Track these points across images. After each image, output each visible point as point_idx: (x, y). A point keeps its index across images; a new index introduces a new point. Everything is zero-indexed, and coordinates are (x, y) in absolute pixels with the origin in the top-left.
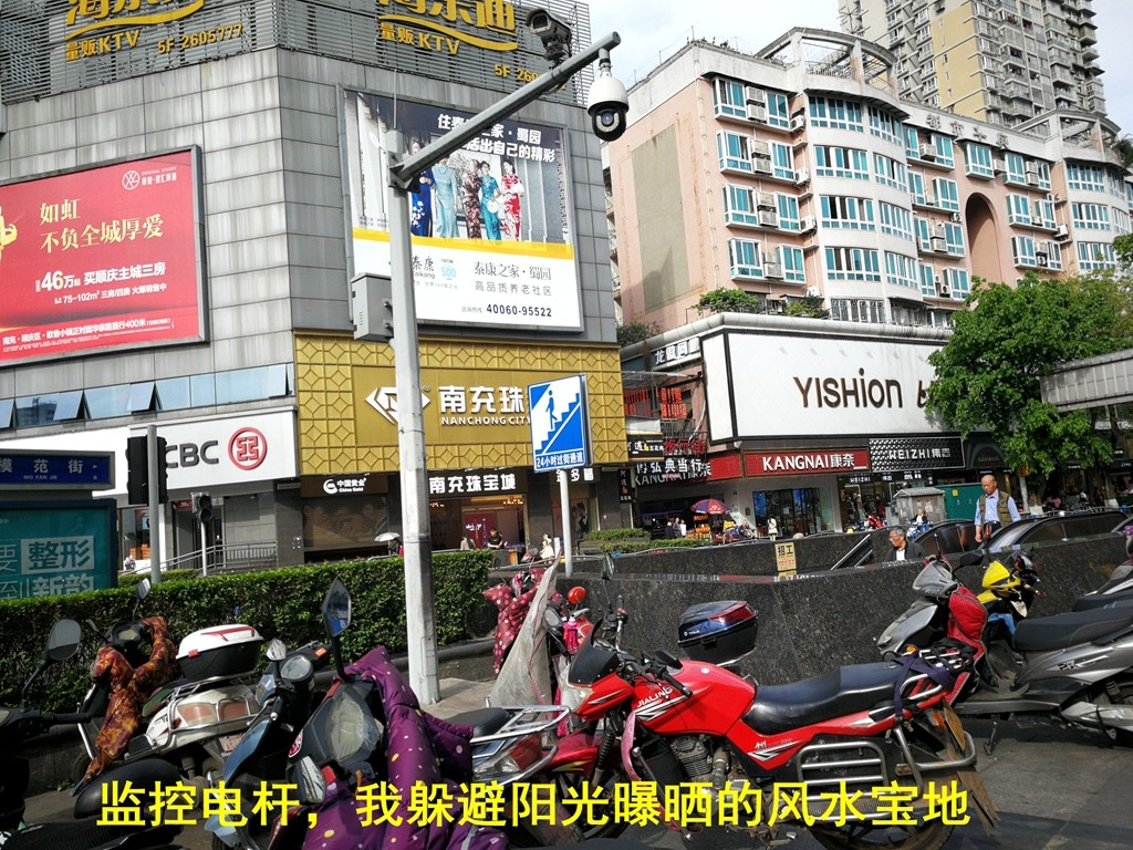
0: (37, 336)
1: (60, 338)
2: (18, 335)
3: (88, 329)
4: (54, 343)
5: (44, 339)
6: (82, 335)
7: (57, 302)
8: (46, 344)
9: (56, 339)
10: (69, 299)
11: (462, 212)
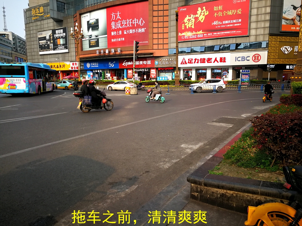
0: (211, 34)
1: (216, 34)
2: (207, 34)
3: (223, 33)
4: (215, 36)
5: (213, 35)
6: (221, 34)
7: (216, 27)
8: (213, 36)
9: (215, 35)
10: (219, 27)
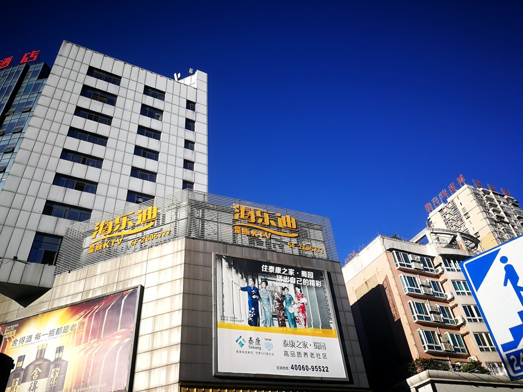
11: (276, 313)
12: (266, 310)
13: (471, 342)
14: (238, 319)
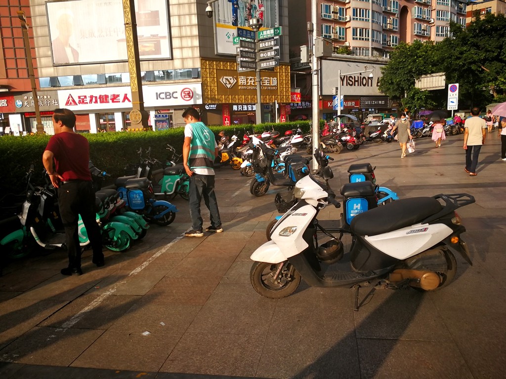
11: (247, 17)
12: (242, 16)
13: (350, 33)
14: (227, 21)
